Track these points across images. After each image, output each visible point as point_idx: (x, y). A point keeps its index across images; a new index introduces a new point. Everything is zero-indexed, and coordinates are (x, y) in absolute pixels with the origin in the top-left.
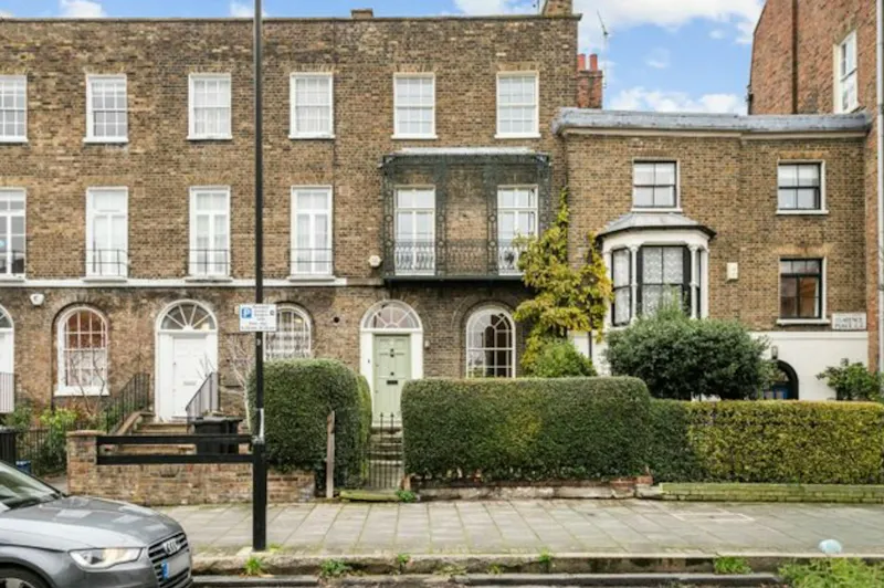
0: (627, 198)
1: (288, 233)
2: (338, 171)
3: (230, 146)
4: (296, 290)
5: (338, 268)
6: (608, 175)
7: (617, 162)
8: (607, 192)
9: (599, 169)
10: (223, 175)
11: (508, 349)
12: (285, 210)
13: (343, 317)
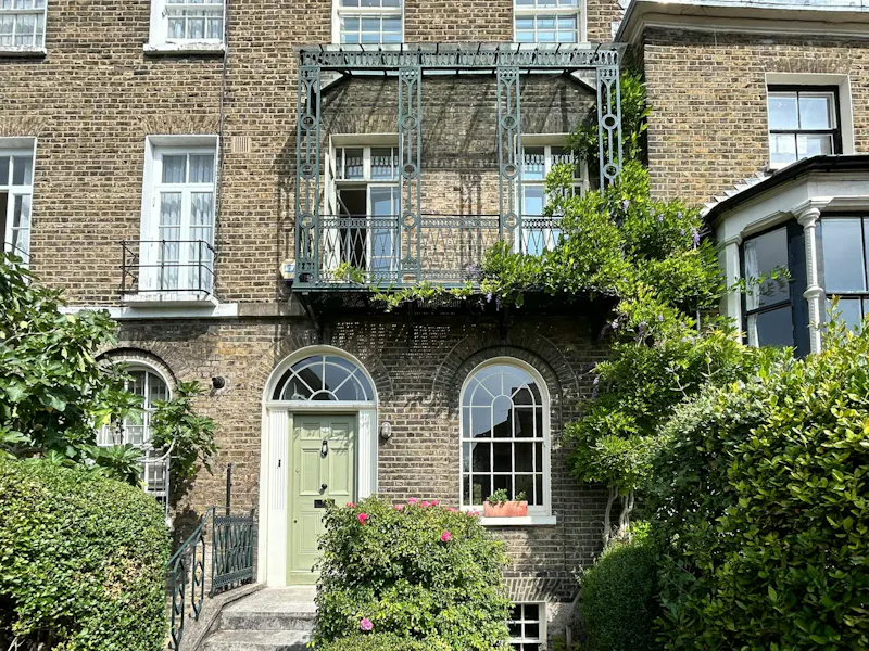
0: (758, 145)
1: (136, 221)
2: (231, 111)
3: (40, 66)
4: (148, 327)
5: (223, 285)
6: (722, 103)
7: (735, 80)
8: (720, 134)
9: (702, 94)
10: (26, 118)
11: (535, 439)
12: (132, 179)
13: (230, 378)
